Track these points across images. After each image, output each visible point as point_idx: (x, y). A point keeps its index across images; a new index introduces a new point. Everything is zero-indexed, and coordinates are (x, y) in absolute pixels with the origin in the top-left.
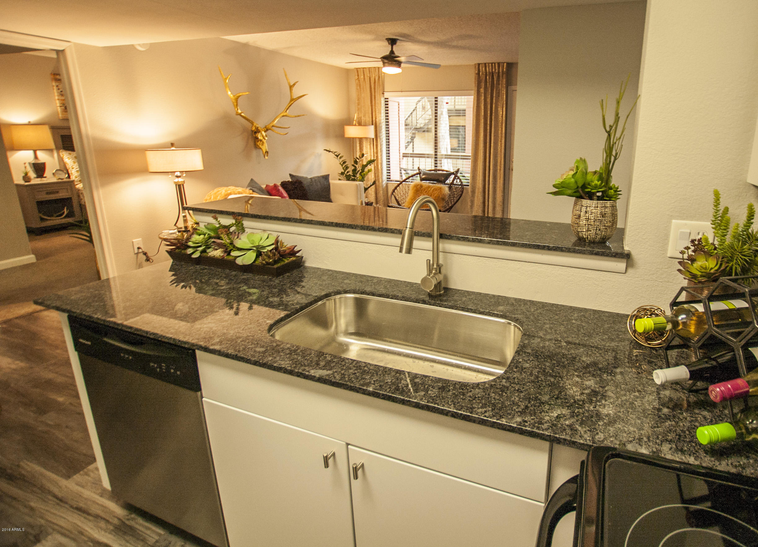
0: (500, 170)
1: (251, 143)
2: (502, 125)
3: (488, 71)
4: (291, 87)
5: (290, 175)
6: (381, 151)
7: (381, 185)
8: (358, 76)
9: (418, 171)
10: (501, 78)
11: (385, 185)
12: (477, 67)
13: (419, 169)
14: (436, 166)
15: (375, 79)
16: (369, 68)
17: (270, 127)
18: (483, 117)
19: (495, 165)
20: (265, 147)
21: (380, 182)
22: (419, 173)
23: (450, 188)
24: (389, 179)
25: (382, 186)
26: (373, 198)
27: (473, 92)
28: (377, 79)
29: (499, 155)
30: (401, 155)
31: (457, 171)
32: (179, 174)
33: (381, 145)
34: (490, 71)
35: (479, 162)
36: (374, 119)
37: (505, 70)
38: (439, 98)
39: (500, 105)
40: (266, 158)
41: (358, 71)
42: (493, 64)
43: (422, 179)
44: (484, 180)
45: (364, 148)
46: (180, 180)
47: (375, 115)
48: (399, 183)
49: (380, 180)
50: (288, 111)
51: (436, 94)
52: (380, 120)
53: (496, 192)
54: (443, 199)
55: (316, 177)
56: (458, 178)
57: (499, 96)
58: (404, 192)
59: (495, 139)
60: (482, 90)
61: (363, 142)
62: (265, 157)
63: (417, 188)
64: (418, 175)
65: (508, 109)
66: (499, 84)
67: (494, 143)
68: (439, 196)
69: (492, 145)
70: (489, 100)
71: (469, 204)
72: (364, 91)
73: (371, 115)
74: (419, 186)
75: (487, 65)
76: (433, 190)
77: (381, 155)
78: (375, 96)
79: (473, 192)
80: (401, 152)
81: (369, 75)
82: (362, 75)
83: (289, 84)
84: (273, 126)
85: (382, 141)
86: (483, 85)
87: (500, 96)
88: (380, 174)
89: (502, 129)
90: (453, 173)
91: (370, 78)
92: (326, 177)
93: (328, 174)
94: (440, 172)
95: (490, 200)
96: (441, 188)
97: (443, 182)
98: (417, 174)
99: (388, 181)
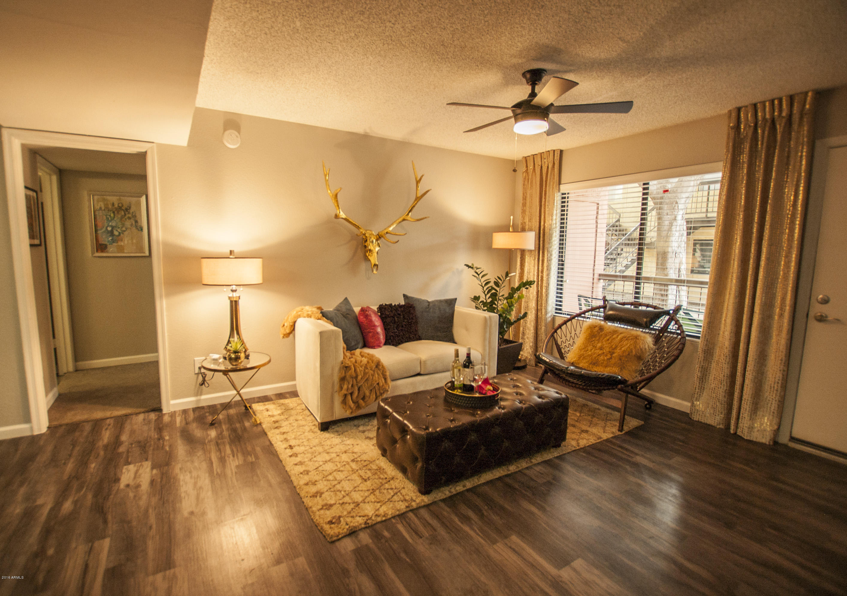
0: (781, 315)
1: (360, 253)
2: (793, 222)
3: (760, 118)
4: (418, 182)
5: (404, 296)
6: (549, 269)
7: (543, 318)
8: (527, 167)
9: (601, 303)
10: (795, 126)
11: (549, 319)
12: (734, 115)
13: (605, 300)
14: (636, 298)
15: (548, 167)
16: (541, 153)
17: (382, 233)
18: (742, 209)
19: (768, 306)
20: (374, 259)
21: (543, 313)
22: (604, 307)
23: (657, 339)
24: (558, 310)
25: (546, 320)
26: (532, 335)
27: (721, 164)
28: (550, 166)
29: (780, 286)
30: (596, 276)
31: (678, 309)
32: (234, 288)
33: (549, 260)
34: (768, 116)
35: (727, 297)
36: (542, 223)
37: (807, 106)
38: (651, 183)
39: (790, 180)
40: (375, 272)
41: (526, 161)
42: (776, 102)
43: (607, 318)
44: (737, 333)
45: (526, 264)
46: (235, 295)
47: (545, 217)
48: (569, 317)
49: (543, 311)
50: (410, 214)
51: (644, 177)
52: (551, 225)
53: (765, 360)
54: (639, 358)
55: (437, 301)
56: (677, 322)
57: (788, 164)
58: (573, 335)
59: (769, 253)
60: (744, 158)
61: (525, 256)
62: (373, 271)
63: (592, 332)
64: (602, 310)
65: (813, 185)
66: (790, 140)
67: (768, 259)
68: (632, 352)
69: (763, 263)
70: (760, 175)
71: (697, 373)
72: (532, 186)
73: (538, 218)
74: (597, 329)
75: (759, 105)
76: (621, 340)
77: (548, 275)
78: (546, 191)
79: (709, 352)
80: (595, 272)
81: (540, 164)
82: (532, 164)
83: (416, 179)
84: (387, 233)
85: (551, 255)
86: (747, 147)
87: (792, 163)
88: (543, 302)
89: (792, 231)
90: (667, 313)
91: (542, 167)
92: (451, 303)
93: (455, 297)
94: (644, 308)
95: (749, 376)
96: (636, 337)
97: (647, 326)
98: (599, 307)
99: (556, 313)
